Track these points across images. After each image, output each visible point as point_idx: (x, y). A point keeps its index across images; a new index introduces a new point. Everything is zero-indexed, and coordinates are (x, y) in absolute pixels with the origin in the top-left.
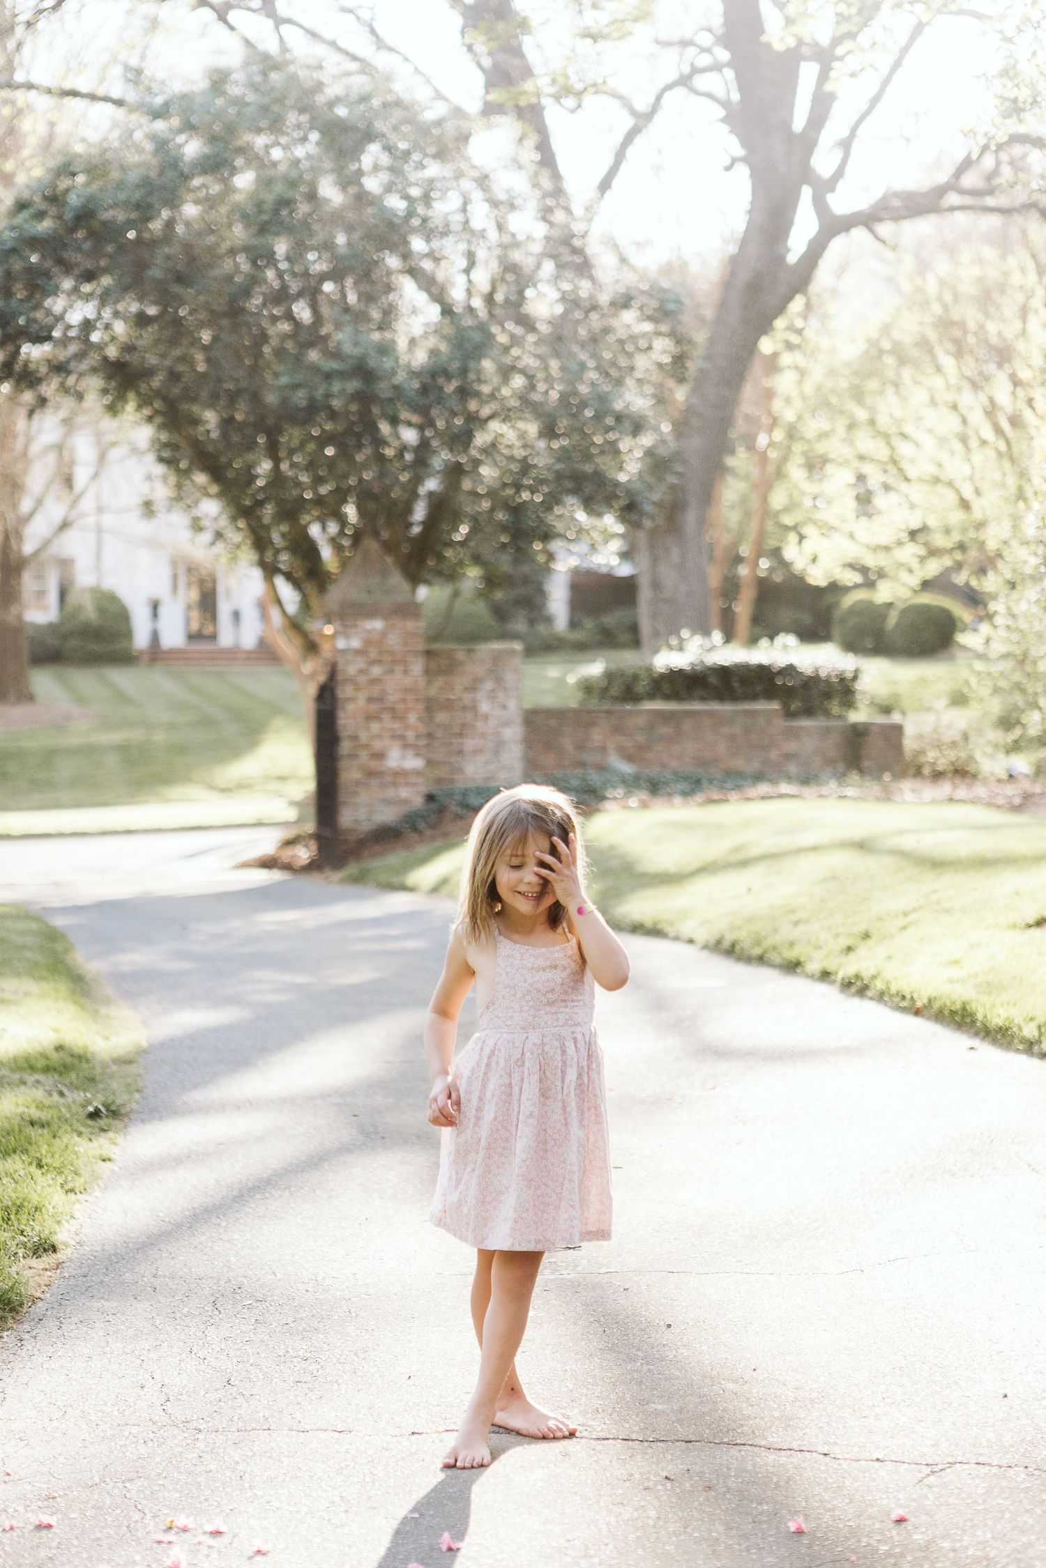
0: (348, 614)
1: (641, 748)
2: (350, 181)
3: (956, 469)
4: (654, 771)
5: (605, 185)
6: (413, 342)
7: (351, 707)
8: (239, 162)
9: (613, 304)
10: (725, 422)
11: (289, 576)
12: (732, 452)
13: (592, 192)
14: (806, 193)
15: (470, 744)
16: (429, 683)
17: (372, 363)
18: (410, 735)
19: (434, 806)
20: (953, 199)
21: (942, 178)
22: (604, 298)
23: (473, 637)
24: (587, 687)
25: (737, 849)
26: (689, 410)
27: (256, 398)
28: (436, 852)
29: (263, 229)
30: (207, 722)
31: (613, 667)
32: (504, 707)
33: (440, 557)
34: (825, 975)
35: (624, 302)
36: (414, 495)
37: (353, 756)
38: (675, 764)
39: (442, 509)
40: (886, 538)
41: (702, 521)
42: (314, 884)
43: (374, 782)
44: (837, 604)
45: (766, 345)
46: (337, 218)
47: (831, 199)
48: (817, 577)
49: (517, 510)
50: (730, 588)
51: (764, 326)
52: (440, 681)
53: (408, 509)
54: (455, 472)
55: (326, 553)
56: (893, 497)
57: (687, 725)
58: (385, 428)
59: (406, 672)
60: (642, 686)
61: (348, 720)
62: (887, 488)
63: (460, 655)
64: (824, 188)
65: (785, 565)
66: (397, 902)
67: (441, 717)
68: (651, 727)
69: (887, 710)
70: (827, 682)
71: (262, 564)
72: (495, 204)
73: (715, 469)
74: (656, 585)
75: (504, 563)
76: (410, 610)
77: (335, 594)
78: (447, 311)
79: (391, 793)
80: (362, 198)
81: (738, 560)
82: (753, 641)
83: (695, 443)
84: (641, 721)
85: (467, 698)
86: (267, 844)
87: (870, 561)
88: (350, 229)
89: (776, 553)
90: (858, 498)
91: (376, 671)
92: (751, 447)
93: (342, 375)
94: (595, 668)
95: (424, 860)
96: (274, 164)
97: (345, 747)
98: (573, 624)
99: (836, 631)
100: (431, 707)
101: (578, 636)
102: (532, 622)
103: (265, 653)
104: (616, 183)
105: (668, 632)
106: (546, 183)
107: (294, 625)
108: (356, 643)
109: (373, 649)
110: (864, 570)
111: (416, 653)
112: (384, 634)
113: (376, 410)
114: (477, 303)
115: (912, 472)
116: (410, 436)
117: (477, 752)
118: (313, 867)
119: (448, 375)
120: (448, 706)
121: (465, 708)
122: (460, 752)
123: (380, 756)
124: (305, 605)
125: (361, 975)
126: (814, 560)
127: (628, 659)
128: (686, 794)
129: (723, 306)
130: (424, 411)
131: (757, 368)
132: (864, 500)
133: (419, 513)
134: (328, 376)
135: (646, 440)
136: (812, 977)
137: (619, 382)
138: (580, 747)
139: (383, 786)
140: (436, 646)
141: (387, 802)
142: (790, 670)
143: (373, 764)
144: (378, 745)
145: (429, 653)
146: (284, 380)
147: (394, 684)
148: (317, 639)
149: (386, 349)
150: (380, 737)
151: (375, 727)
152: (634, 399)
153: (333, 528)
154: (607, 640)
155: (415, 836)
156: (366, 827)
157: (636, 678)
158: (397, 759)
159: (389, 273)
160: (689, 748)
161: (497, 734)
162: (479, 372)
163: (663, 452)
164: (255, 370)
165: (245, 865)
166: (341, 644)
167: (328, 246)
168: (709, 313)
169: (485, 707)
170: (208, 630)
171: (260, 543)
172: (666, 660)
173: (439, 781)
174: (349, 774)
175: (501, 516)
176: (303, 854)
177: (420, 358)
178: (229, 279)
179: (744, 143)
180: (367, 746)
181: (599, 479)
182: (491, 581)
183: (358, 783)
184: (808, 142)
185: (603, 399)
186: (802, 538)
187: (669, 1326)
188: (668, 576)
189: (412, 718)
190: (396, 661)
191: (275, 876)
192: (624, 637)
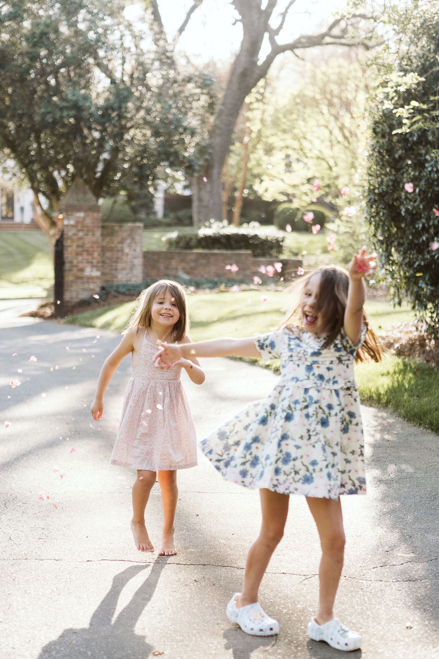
0: (69, 210)
1: (192, 268)
2: (73, 25)
3: (327, 153)
4: (198, 279)
5: (181, 30)
6: (98, 95)
7: (70, 249)
8: (25, 15)
9: (183, 80)
10: (230, 131)
11: (44, 193)
12: (233, 144)
13: (176, 33)
14: (266, 35)
15: (120, 266)
16: (103, 240)
17: (81, 104)
18: (95, 262)
19: (104, 292)
20: (328, 39)
21: (324, 30)
22: (180, 78)
23: (122, 221)
24: (170, 242)
25: (232, 312)
26: (215, 127)
27: (31, 117)
28: (105, 311)
29: (35, 45)
30: (9, 254)
31: (181, 234)
32: (135, 250)
33: (109, 187)
34: (267, 367)
35: (189, 80)
36: (98, 160)
37: (70, 270)
38: (206, 276)
39: (110, 166)
40: (297, 182)
41: (220, 173)
42: (53, 324)
43: (79, 281)
44: (276, 209)
45: (247, 100)
46: (67, 41)
47: (276, 38)
48: (268, 197)
49: (141, 167)
50: (232, 201)
51: (247, 91)
52: (108, 239)
53: (95, 166)
54: (115, 151)
55: (60, 184)
56: (301, 165)
57: (212, 259)
58: (86, 132)
59: (93, 235)
60: (193, 242)
61: (69, 254)
62: (298, 160)
63: (117, 228)
64: (274, 33)
65: (255, 192)
66: (87, 332)
67: (108, 254)
68: (196, 260)
69: (296, 254)
70: (271, 242)
71: (33, 188)
72: (135, 37)
73: (226, 151)
74: (200, 200)
75: (136, 190)
76: (95, 208)
77: (64, 200)
78: (113, 82)
79: (86, 286)
80: (78, 33)
81: (235, 189)
82: (240, 224)
83: (217, 140)
84: (193, 257)
85: (119, 246)
86: (33, 306)
87: (290, 191)
88: (72, 46)
89: (251, 188)
90: (286, 165)
91: (81, 234)
92: (241, 142)
93: (67, 108)
94: (174, 235)
95: (100, 315)
96: (40, 17)
97: (67, 266)
98: (165, 215)
99: (276, 220)
100: (104, 250)
101: (167, 220)
102: (148, 214)
103: (34, 225)
104: (186, 28)
105: (205, 219)
106: (156, 28)
107: (46, 215)
108: (72, 222)
109: (80, 225)
110: (287, 195)
111: (98, 227)
112: (84, 219)
113: (82, 124)
114: (126, 79)
115: (309, 155)
116: (96, 135)
117: (123, 269)
118: (53, 317)
119: (114, 110)
120: (111, 249)
121: (118, 251)
122: (116, 269)
123: (82, 270)
124: (51, 206)
125: (72, 364)
126: (266, 190)
127: (187, 231)
128: (211, 288)
129: (230, 82)
130: (103, 124)
131: (244, 108)
132: (288, 165)
133: (100, 167)
134: (62, 109)
135: (197, 139)
136: (262, 367)
137: (186, 114)
138: (167, 268)
139: (83, 283)
140: (106, 224)
141: (84, 290)
142: (256, 237)
143: (79, 274)
144: (81, 266)
145: (103, 227)
146: (43, 110)
147: (88, 240)
148: (56, 220)
149: (86, 98)
150: (82, 262)
151: (80, 258)
152: (192, 121)
153: (63, 173)
154: (179, 222)
155: (97, 304)
156: (75, 300)
157: (191, 239)
158: (89, 272)
159: (89, 64)
160: (213, 269)
161: (132, 262)
162: (126, 108)
163: (203, 144)
164: (31, 105)
165: (24, 316)
166: (66, 222)
167: (63, 53)
168: (224, 85)
169: (127, 250)
170: (10, 215)
171: (32, 178)
172: (204, 232)
173: (107, 281)
174: (69, 278)
175: (135, 169)
176: (49, 311)
177: (101, 102)
178: (20, 66)
179: (241, 13)
180: (76, 266)
181: (176, 154)
182: (130, 197)
183: (72, 282)
184: (267, 14)
185: (179, 121)
186: (261, 181)
187: (198, 515)
188: (205, 196)
189: (96, 255)
190: (89, 230)
191: (37, 320)
192: (187, 221)
